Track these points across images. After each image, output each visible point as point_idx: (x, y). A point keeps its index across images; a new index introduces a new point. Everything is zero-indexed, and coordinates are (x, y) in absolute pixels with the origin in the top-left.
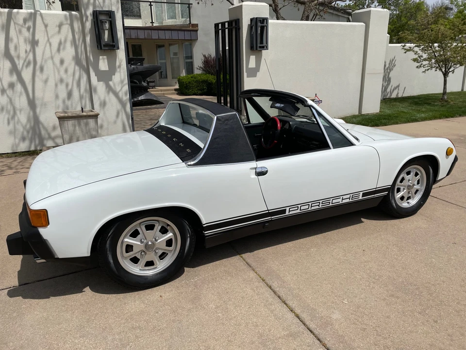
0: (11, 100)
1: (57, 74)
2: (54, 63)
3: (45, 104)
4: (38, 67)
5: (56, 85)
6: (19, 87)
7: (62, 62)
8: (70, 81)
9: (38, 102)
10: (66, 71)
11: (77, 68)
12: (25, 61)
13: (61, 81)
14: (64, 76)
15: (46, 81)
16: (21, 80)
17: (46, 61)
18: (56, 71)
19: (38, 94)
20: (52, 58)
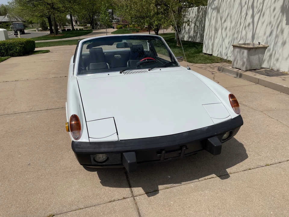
0: (246, 33)
1: (269, 18)
2: (270, 11)
3: (258, 38)
4: (262, 13)
5: (267, 26)
6: (251, 26)
7: (274, 9)
8: (274, 23)
9: (256, 36)
10: (275, 16)
11: (281, 14)
12: (258, 10)
13: (270, 23)
14: (272, 19)
15: (263, 23)
16: (253, 22)
17: (267, 9)
18: (270, 16)
19: (257, 31)
20: (270, 7)
